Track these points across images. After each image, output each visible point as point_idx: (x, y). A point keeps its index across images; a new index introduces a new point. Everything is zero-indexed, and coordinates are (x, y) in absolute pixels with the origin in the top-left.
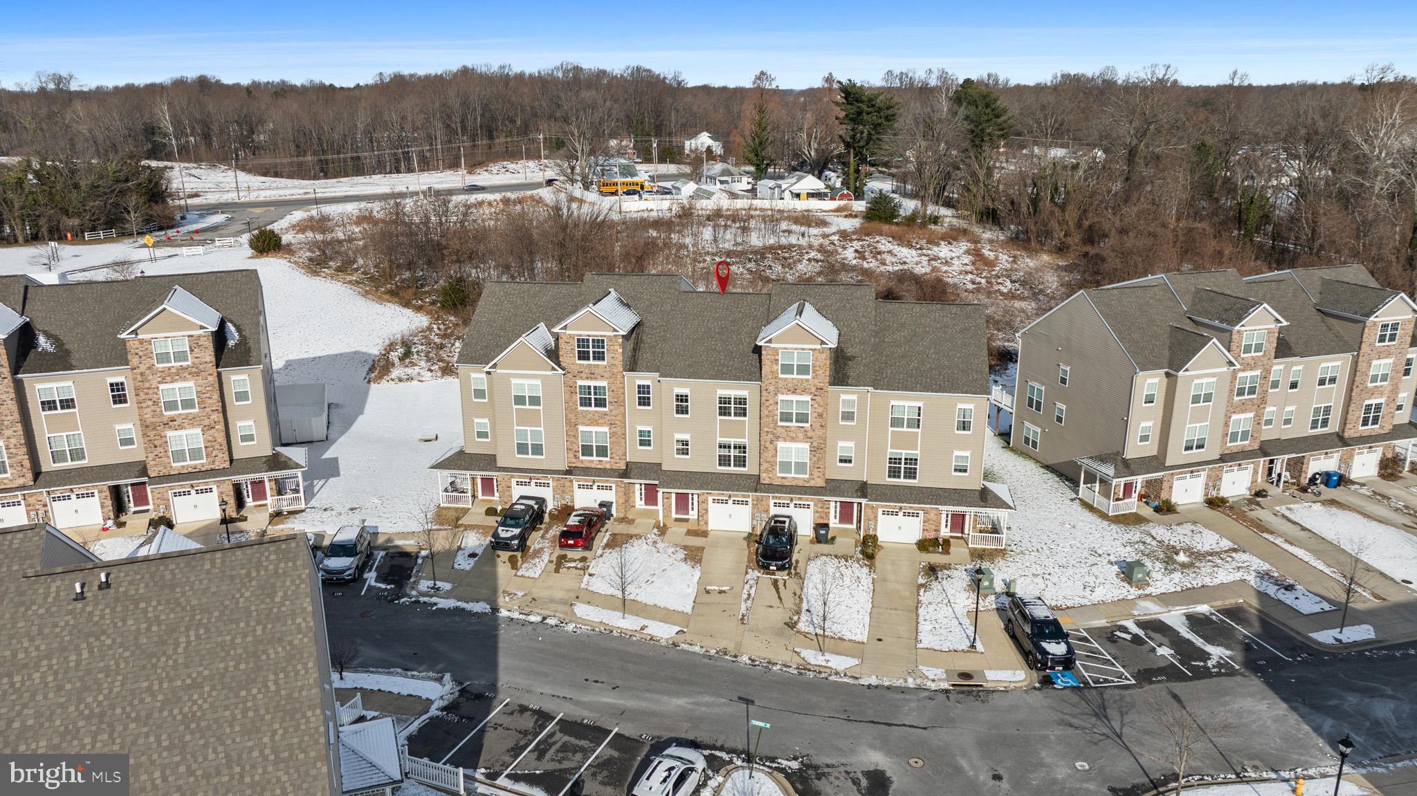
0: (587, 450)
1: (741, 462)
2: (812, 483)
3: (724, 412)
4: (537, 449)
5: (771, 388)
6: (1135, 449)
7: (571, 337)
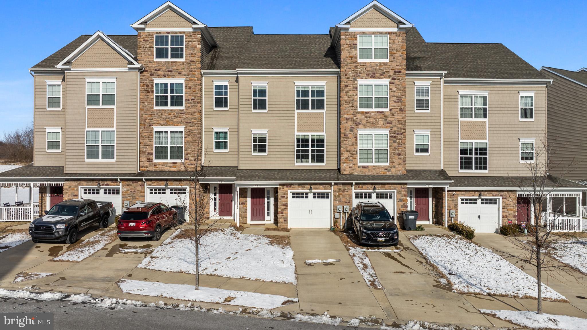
0: (161, 152)
1: (319, 157)
2: (393, 171)
3: (302, 104)
4: (108, 152)
5: (350, 74)
7: (151, 35)
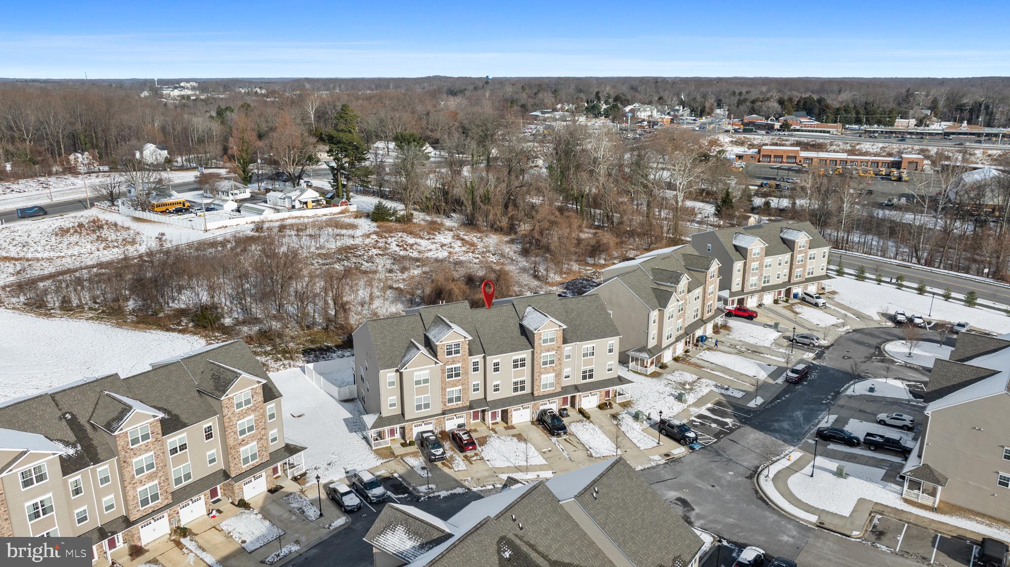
1: (523, 388)
2: (556, 391)
3: (516, 366)
5: (539, 351)
6: (652, 343)
7: (443, 345)
